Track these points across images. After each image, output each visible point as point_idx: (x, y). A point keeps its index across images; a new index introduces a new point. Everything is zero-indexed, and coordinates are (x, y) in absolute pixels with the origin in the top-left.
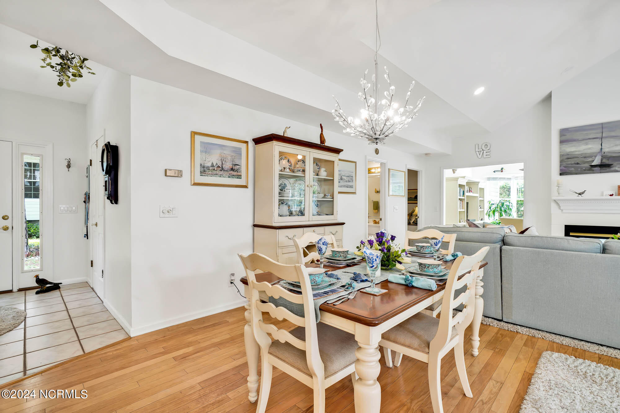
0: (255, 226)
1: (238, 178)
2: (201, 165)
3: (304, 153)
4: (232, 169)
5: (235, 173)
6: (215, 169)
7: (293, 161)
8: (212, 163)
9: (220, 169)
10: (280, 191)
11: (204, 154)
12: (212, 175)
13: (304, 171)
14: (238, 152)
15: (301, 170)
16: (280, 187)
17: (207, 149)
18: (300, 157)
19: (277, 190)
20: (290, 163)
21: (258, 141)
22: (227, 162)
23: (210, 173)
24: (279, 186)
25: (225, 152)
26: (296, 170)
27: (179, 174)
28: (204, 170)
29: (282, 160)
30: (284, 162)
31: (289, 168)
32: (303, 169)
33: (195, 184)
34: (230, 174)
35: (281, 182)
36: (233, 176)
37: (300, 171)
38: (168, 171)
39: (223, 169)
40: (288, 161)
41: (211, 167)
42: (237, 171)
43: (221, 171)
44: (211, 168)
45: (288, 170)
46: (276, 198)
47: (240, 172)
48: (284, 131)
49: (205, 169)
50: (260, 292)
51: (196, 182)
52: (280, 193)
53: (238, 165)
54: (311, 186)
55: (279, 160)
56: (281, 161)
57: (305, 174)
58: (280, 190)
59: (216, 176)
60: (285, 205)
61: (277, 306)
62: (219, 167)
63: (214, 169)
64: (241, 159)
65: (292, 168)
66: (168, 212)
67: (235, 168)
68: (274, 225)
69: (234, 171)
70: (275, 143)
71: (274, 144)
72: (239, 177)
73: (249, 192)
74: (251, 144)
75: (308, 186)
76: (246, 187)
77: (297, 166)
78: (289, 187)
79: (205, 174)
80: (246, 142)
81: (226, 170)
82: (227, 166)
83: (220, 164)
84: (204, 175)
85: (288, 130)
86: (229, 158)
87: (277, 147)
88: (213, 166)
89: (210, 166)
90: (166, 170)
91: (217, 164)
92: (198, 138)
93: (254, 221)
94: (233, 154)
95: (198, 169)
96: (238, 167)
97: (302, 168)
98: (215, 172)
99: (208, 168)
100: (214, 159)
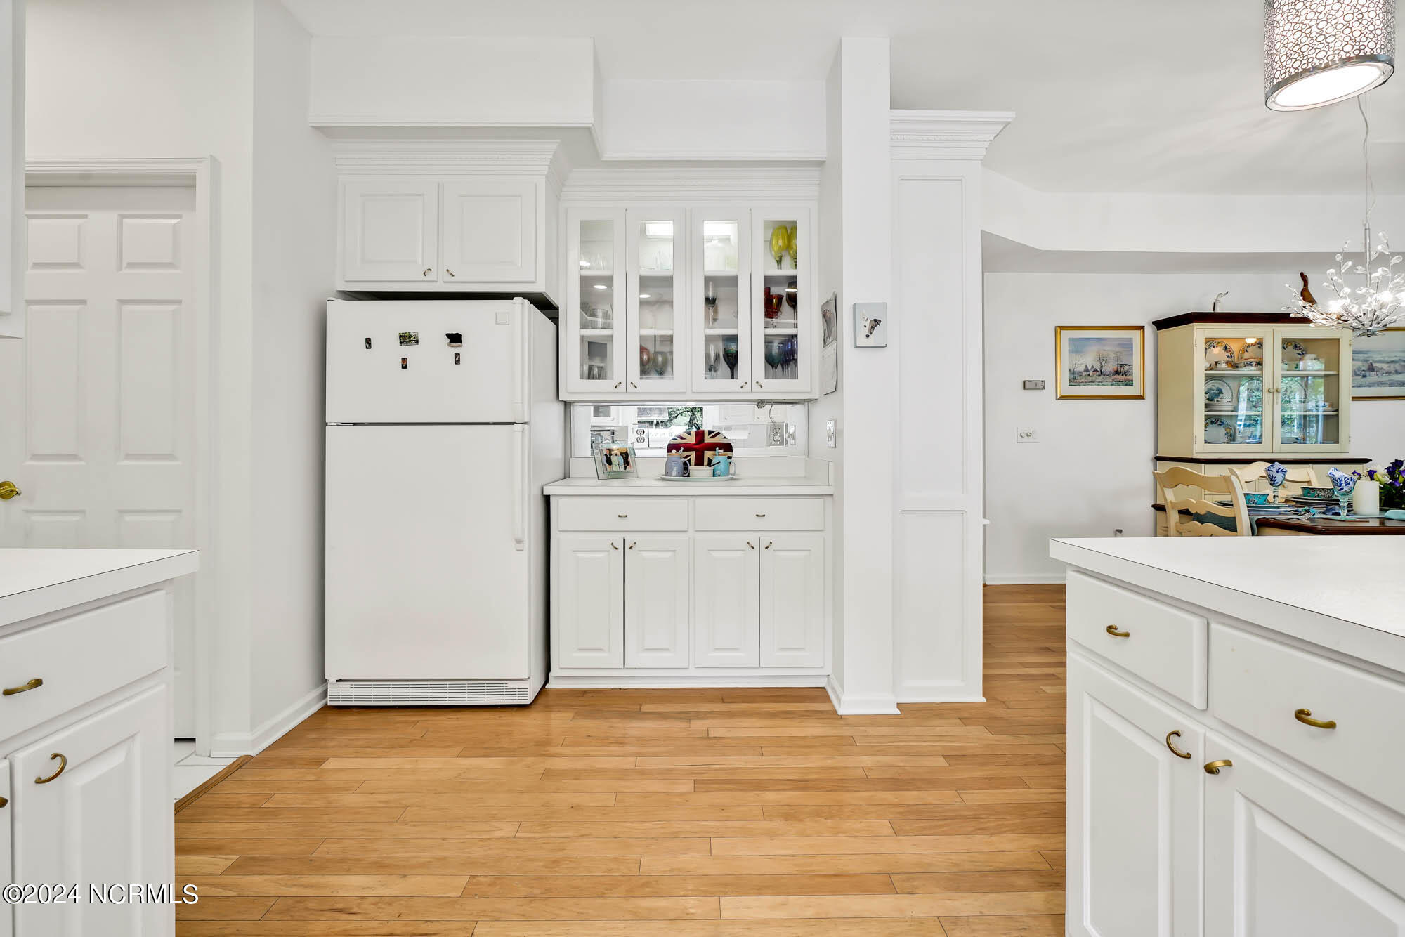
0: (1158, 458)
1: (1126, 385)
2: (1070, 370)
3: (1260, 334)
4: (1117, 372)
5: (1123, 378)
6: (1091, 375)
7: (1235, 347)
8: (1086, 367)
9: (1098, 373)
10: (1207, 402)
11: (1074, 355)
12: (1086, 383)
13: (1260, 364)
14: (1128, 345)
15: (1254, 363)
16: (1207, 396)
17: (1078, 347)
18: (1251, 341)
19: (1200, 400)
20: (1230, 351)
21: (1161, 325)
22: (1109, 362)
23: (1083, 380)
24: (1206, 393)
25: (1106, 348)
26: (1242, 362)
27: (1040, 385)
28: (1074, 378)
29: (1212, 348)
30: (1216, 351)
31: (1227, 363)
32: (1258, 360)
33: (1062, 398)
34: (1113, 380)
35: (1209, 386)
36: (1119, 383)
37: (1251, 364)
38: (1027, 383)
39: (1102, 374)
40: (1226, 348)
41: (1085, 371)
42: (1125, 374)
43: (1100, 376)
44: (1084, 374)
45: (1224, 366)
46: (1200, 413)
47: (1131, 375)
48: (1214, 301)
49: (1076, 375)
50: (1180, 512)
51: (1063, 394)
52: (1206, 406)
53: (1126, 365)
54: (1277, 391)
55: (1206, 349)
56: (1208, 351)
57: (1262, 370)
58: (1208, 399)
59: (1092, 385)
60: (1220, 425)
61: (1202, 523)
62: (1096, 371)
63: (1089, 375)
64: (1132, 354)
65: (1235, 359)
66: (1027, 436)
67: (1122, 370)
68: (1195, 456)
69: (1121, 374)
70: (1196, 326)
71: (1195, 328)
72: (1129, 383)
73: (1147, 405)
74: (1150, 331)
75: (1269, 391)
76: (1141, 397)
77: (1246, 355)
78: (1226, 393)
79: (1076, 382)
80: (1142, 328)
81: (1107, 374)
82: (1110, 367)
83: (1097, 366)
84: (1073, 384)
85: (1222, 299)
86: (1112, 355)
87: (1201, 332)
88: (1087, 370)
89: (1083, 370)
90: (1024, 382)
91: (1093, 367)
92: (1066, 335)
93: (1156, 451)
94: (1120, 350)
95: (1066, 377)
96: (1126, 367)
97: (1256, 360)
98: (1090, 379)
99: (1080, 374)
100: (1088, 360)
